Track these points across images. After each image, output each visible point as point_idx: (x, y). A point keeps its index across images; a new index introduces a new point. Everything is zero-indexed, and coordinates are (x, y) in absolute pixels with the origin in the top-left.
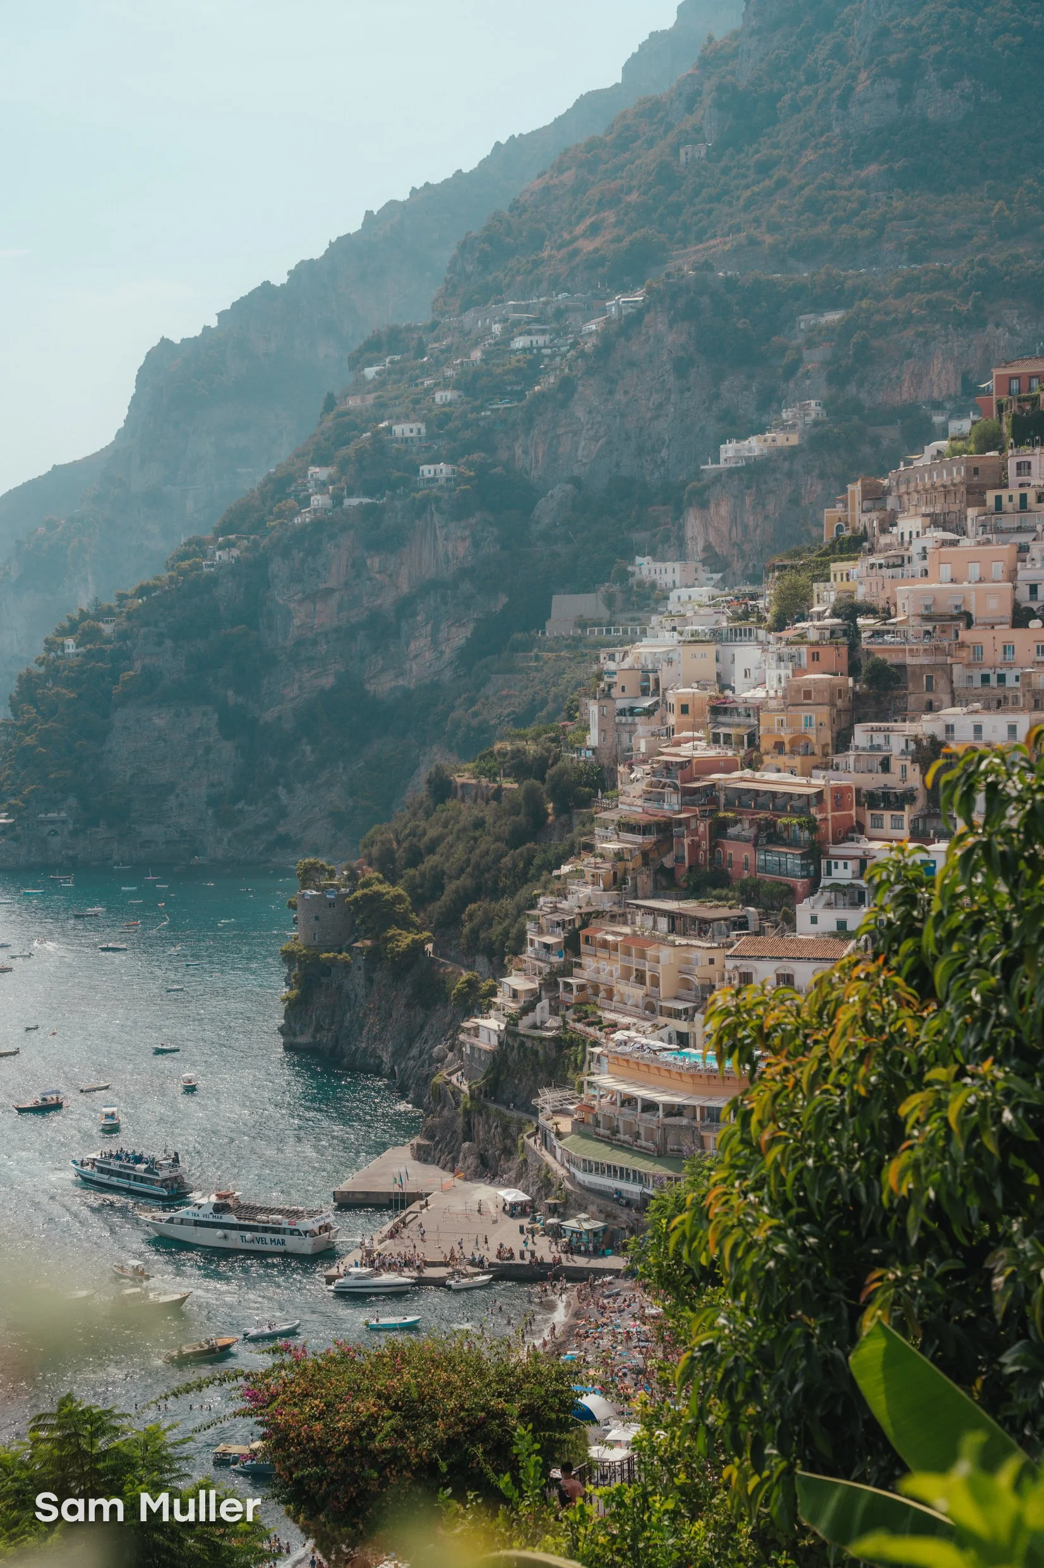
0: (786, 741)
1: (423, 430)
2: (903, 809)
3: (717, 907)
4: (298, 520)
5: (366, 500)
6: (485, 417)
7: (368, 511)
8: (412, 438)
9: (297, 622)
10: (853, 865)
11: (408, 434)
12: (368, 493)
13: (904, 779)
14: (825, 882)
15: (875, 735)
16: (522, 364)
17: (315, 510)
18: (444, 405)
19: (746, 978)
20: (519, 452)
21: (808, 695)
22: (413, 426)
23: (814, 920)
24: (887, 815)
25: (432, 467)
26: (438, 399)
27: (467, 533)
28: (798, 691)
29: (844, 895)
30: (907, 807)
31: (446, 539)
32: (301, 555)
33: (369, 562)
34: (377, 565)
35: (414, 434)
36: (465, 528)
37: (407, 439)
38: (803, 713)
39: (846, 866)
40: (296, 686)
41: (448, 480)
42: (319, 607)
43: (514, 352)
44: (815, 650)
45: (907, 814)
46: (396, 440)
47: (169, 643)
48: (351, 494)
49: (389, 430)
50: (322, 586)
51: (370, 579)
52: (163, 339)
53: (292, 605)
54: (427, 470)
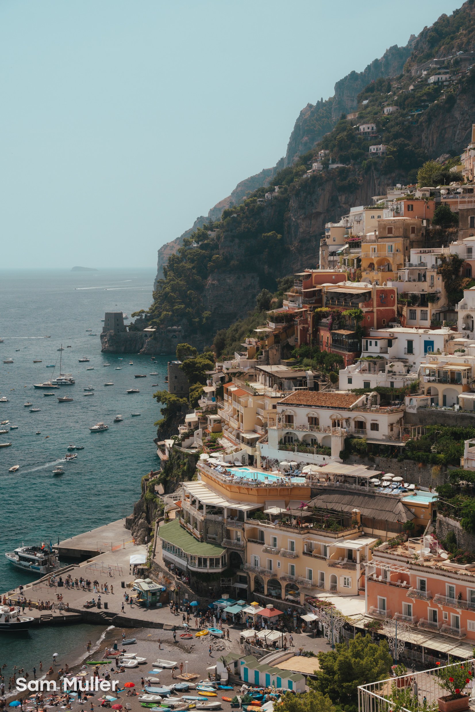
0: (375, 262)
1: (375, 128)
2: (427, 306)
3: (300, 371)
4: (305, 176)
5: (340, 165)
6: (408, 119)
7: (342, 171)
8: (369, 132)
9: (301, 230)
10: (381, 343)
11: (366, 130)
12: (342, 162)
13: (432, 285)
14: (364, 355)
15: (423, 255)
16: (430, 91)
17: (314, 171)
18: (388, 114)
19: (289, 419)
20: (423, 137)
21: (390, 230)
22: (369, 126)
23: (350, 381)
24: (418, 310)
25: (375, 147)
26: (385, 112)
27: (390, 181)
28: (384, 228)
29: (375, 363)
30: (429, 304)
31: (379, 185)
32: (305, 195)
33: (339, 198)
34: (343, 199)
35: (370, 130)
36: (389, 179)
37: (366, 133)
38: (387, 243)
39: (376, 345)
40: (299, 264)
41: (383, 153)
42: (313, 222)
43: (429, 85)
44: (410, 203)
45: (431, 309)
46: (360, 134)
47: (237, 241)
48: (333, 162)
49: (358, 129)
50: (314, 211)
51: (340, 207)
52: (308, 104)
53: (299, 221)
54: (373, 149)
